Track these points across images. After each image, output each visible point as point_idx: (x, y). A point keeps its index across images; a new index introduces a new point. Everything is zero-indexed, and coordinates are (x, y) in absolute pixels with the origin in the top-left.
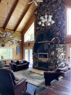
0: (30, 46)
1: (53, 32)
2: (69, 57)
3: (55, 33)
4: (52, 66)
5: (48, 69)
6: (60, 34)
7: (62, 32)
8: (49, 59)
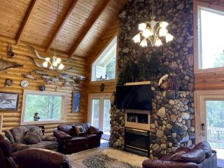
1: (164, 61)
2: (203, 125)
3: (167, 62)
4: (160, 143)
5: (149, 152)
6: (181, 67)
7: (186, 62)
8: (153, 126)
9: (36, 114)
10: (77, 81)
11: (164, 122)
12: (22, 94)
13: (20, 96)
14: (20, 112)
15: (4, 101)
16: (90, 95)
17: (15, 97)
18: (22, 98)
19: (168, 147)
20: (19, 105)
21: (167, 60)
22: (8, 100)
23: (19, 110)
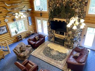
0: (42, 16)
1: (72, 7)
3: (74, 8)
4: (68, 42)
5: (64, 44)
6: (80, 12)
7: (83, 9)
8: (66, 36)
9: (16, 31)
10: (28, 11)
11: (71, 36)
12: (7, 25)
13: (7, 26)
14: (10, 32)
15: (1, 31)
16: (35, 17)
17: (5, 28)
18: (8, 27)
19: (71, 44)
20: (8, 30)
21: (74, 7)
22: (3, 30)
23: (8, 32)
